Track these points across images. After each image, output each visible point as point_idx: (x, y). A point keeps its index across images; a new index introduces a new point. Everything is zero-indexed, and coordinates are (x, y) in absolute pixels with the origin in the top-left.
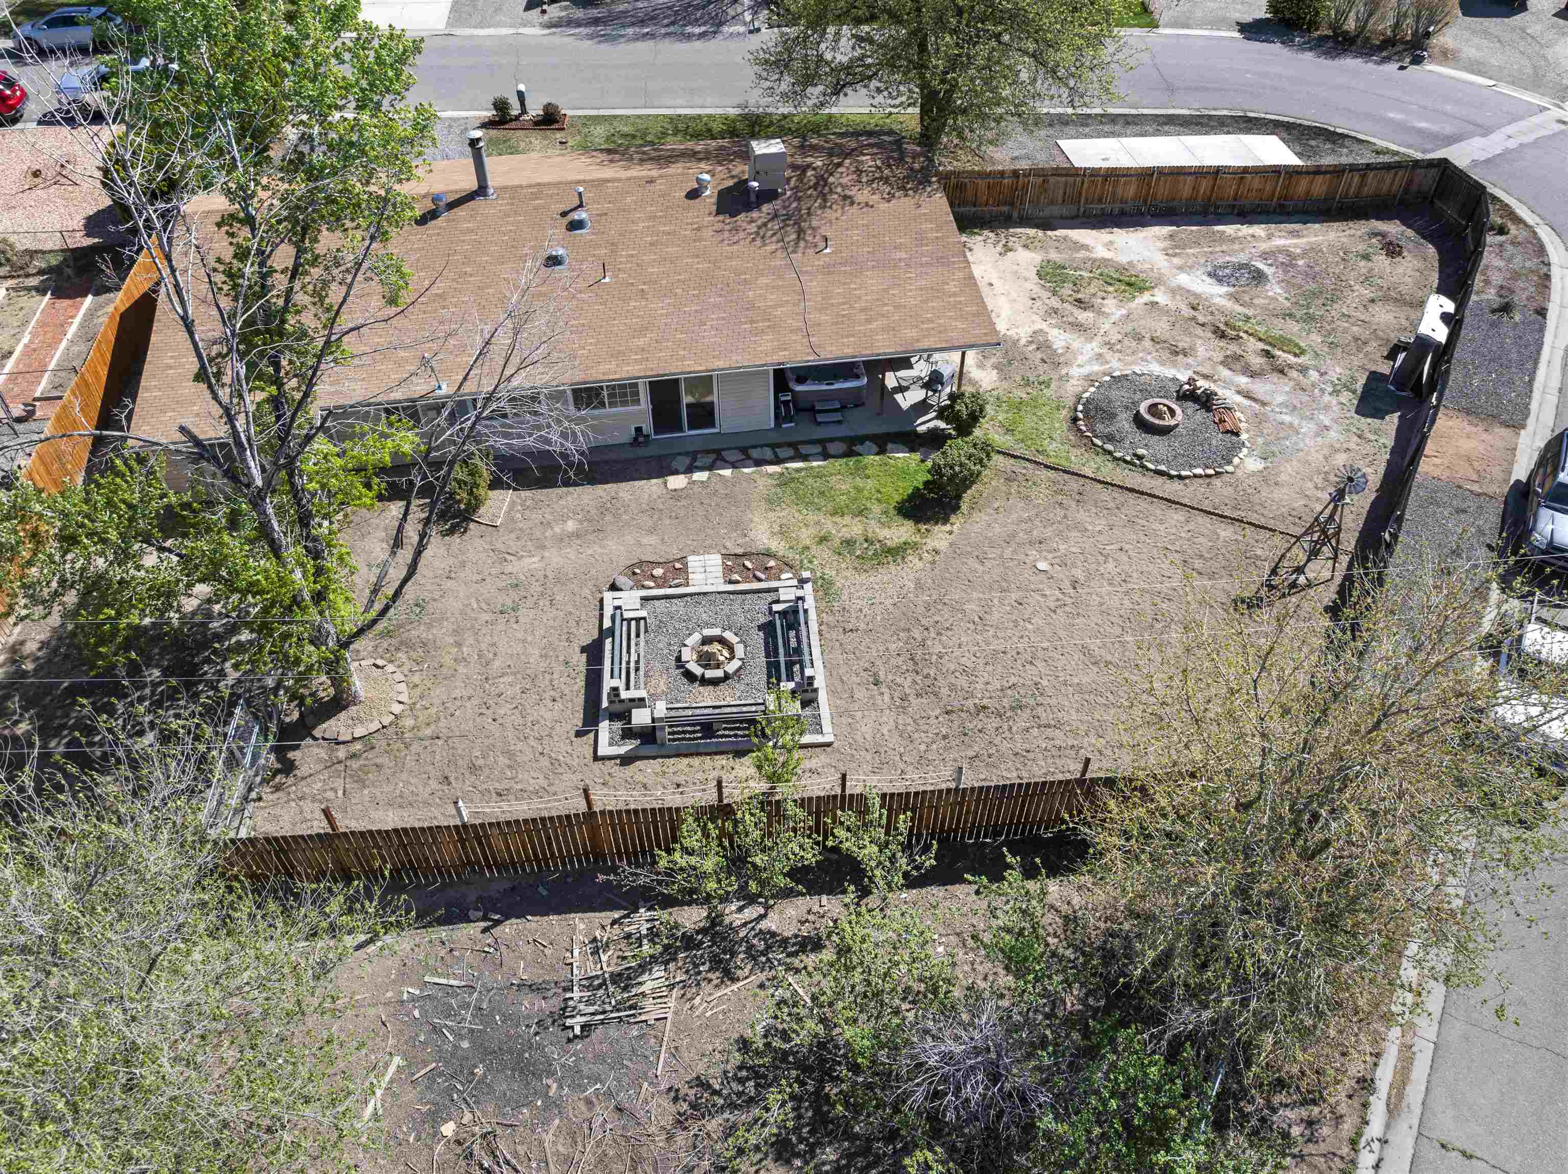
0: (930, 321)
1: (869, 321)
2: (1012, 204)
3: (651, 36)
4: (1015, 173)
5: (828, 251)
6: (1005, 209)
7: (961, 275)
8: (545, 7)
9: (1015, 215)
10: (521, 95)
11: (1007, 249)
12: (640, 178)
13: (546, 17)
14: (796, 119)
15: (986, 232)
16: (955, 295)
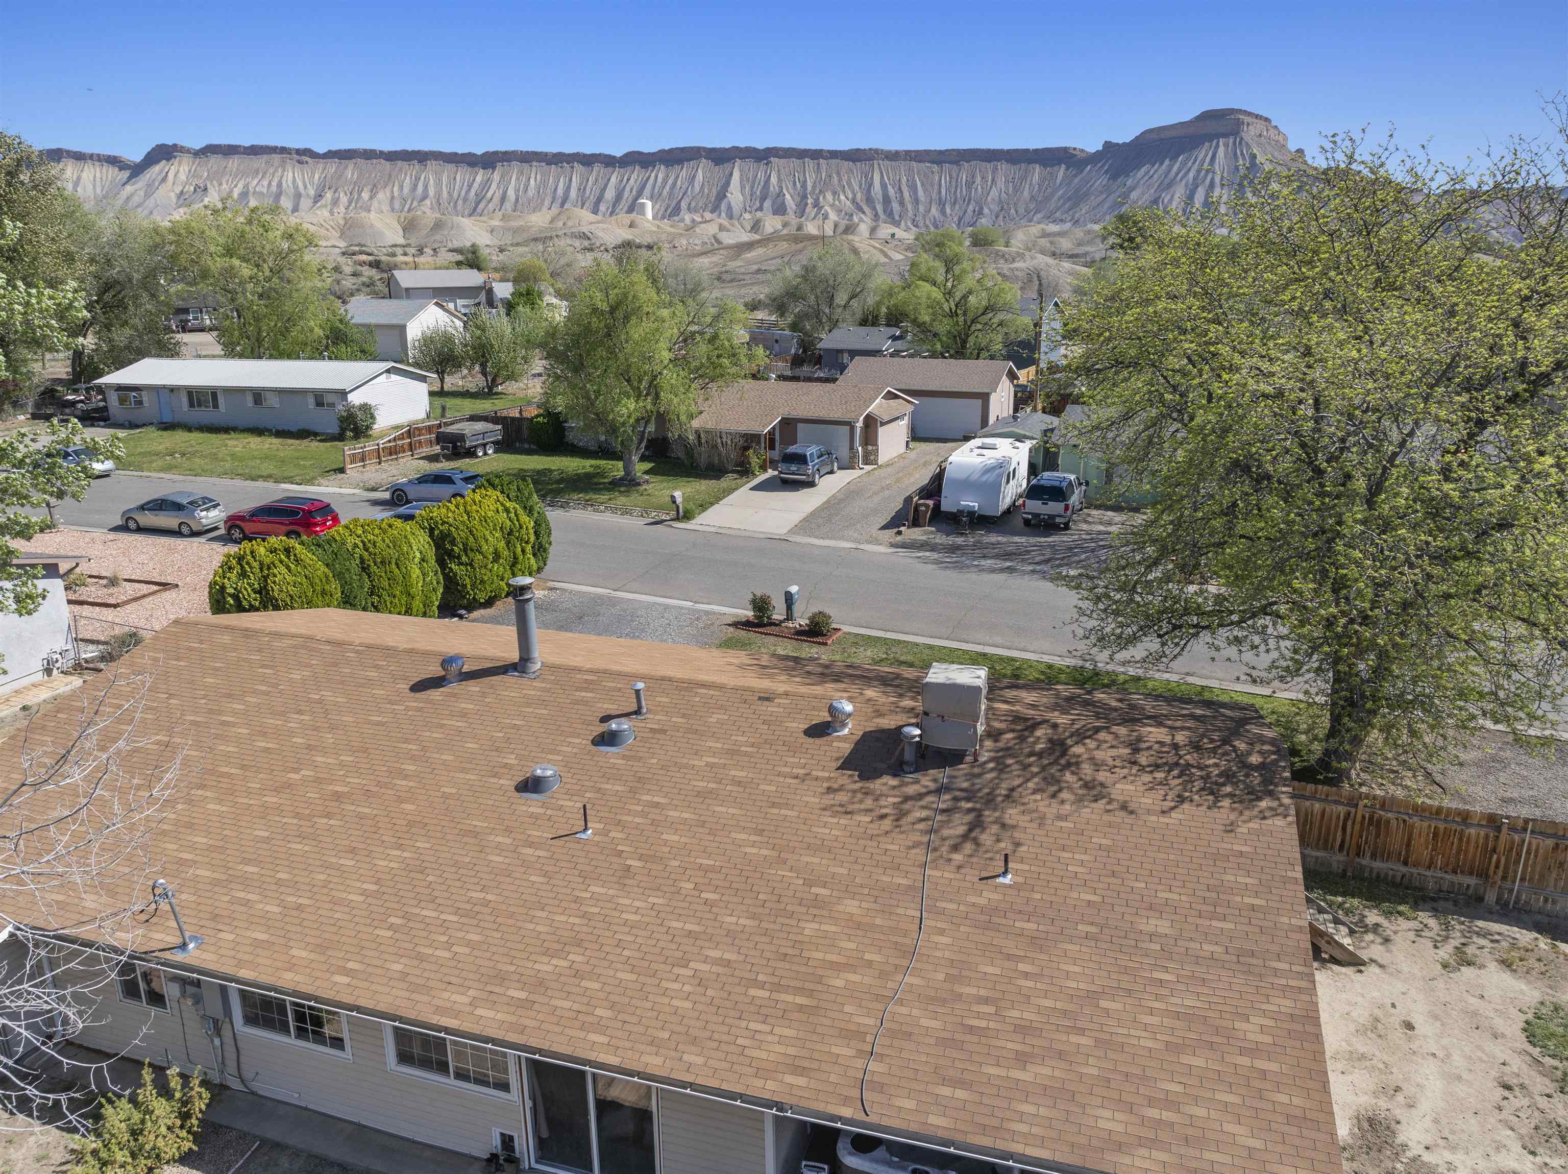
0: (1170, 1103)
1: (1022, 1059)
2: (1483, 874)
3: (1010, 570)
4: (1493, 821)
5: (1008, 880)
6: (1472, 881)
7: (1286, 1005)
8: (902, 529)
9: (1491, 897)
10: (789, 598)
11: (1463, 960)
12: (752, 690)
13: (899, 538)
14: (1150, 685)
15: (1424, 916)
16: (1254, 1051)
